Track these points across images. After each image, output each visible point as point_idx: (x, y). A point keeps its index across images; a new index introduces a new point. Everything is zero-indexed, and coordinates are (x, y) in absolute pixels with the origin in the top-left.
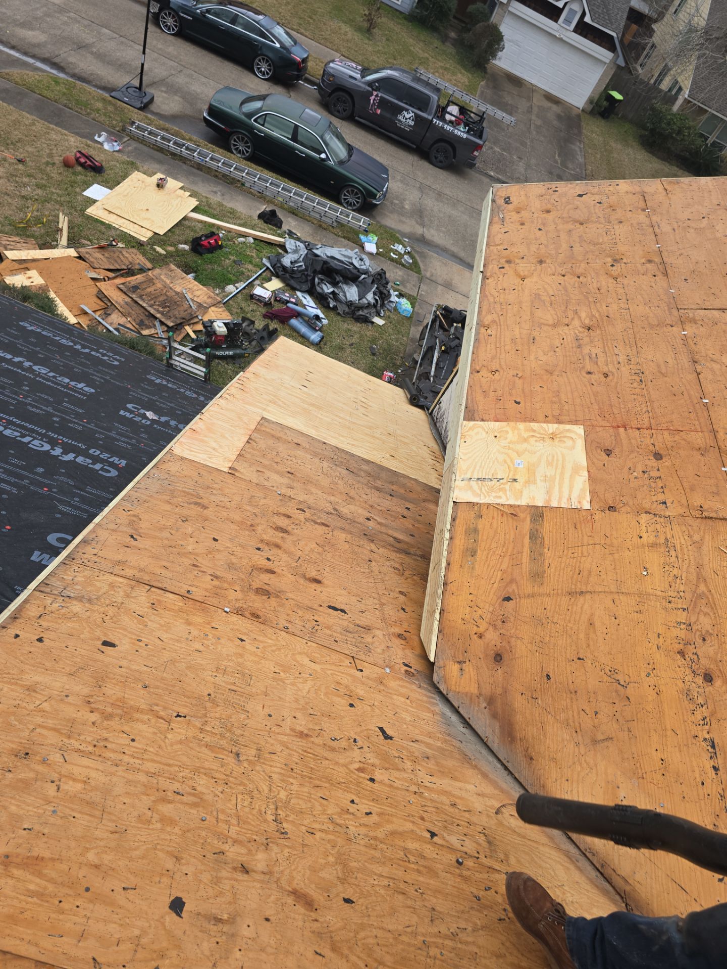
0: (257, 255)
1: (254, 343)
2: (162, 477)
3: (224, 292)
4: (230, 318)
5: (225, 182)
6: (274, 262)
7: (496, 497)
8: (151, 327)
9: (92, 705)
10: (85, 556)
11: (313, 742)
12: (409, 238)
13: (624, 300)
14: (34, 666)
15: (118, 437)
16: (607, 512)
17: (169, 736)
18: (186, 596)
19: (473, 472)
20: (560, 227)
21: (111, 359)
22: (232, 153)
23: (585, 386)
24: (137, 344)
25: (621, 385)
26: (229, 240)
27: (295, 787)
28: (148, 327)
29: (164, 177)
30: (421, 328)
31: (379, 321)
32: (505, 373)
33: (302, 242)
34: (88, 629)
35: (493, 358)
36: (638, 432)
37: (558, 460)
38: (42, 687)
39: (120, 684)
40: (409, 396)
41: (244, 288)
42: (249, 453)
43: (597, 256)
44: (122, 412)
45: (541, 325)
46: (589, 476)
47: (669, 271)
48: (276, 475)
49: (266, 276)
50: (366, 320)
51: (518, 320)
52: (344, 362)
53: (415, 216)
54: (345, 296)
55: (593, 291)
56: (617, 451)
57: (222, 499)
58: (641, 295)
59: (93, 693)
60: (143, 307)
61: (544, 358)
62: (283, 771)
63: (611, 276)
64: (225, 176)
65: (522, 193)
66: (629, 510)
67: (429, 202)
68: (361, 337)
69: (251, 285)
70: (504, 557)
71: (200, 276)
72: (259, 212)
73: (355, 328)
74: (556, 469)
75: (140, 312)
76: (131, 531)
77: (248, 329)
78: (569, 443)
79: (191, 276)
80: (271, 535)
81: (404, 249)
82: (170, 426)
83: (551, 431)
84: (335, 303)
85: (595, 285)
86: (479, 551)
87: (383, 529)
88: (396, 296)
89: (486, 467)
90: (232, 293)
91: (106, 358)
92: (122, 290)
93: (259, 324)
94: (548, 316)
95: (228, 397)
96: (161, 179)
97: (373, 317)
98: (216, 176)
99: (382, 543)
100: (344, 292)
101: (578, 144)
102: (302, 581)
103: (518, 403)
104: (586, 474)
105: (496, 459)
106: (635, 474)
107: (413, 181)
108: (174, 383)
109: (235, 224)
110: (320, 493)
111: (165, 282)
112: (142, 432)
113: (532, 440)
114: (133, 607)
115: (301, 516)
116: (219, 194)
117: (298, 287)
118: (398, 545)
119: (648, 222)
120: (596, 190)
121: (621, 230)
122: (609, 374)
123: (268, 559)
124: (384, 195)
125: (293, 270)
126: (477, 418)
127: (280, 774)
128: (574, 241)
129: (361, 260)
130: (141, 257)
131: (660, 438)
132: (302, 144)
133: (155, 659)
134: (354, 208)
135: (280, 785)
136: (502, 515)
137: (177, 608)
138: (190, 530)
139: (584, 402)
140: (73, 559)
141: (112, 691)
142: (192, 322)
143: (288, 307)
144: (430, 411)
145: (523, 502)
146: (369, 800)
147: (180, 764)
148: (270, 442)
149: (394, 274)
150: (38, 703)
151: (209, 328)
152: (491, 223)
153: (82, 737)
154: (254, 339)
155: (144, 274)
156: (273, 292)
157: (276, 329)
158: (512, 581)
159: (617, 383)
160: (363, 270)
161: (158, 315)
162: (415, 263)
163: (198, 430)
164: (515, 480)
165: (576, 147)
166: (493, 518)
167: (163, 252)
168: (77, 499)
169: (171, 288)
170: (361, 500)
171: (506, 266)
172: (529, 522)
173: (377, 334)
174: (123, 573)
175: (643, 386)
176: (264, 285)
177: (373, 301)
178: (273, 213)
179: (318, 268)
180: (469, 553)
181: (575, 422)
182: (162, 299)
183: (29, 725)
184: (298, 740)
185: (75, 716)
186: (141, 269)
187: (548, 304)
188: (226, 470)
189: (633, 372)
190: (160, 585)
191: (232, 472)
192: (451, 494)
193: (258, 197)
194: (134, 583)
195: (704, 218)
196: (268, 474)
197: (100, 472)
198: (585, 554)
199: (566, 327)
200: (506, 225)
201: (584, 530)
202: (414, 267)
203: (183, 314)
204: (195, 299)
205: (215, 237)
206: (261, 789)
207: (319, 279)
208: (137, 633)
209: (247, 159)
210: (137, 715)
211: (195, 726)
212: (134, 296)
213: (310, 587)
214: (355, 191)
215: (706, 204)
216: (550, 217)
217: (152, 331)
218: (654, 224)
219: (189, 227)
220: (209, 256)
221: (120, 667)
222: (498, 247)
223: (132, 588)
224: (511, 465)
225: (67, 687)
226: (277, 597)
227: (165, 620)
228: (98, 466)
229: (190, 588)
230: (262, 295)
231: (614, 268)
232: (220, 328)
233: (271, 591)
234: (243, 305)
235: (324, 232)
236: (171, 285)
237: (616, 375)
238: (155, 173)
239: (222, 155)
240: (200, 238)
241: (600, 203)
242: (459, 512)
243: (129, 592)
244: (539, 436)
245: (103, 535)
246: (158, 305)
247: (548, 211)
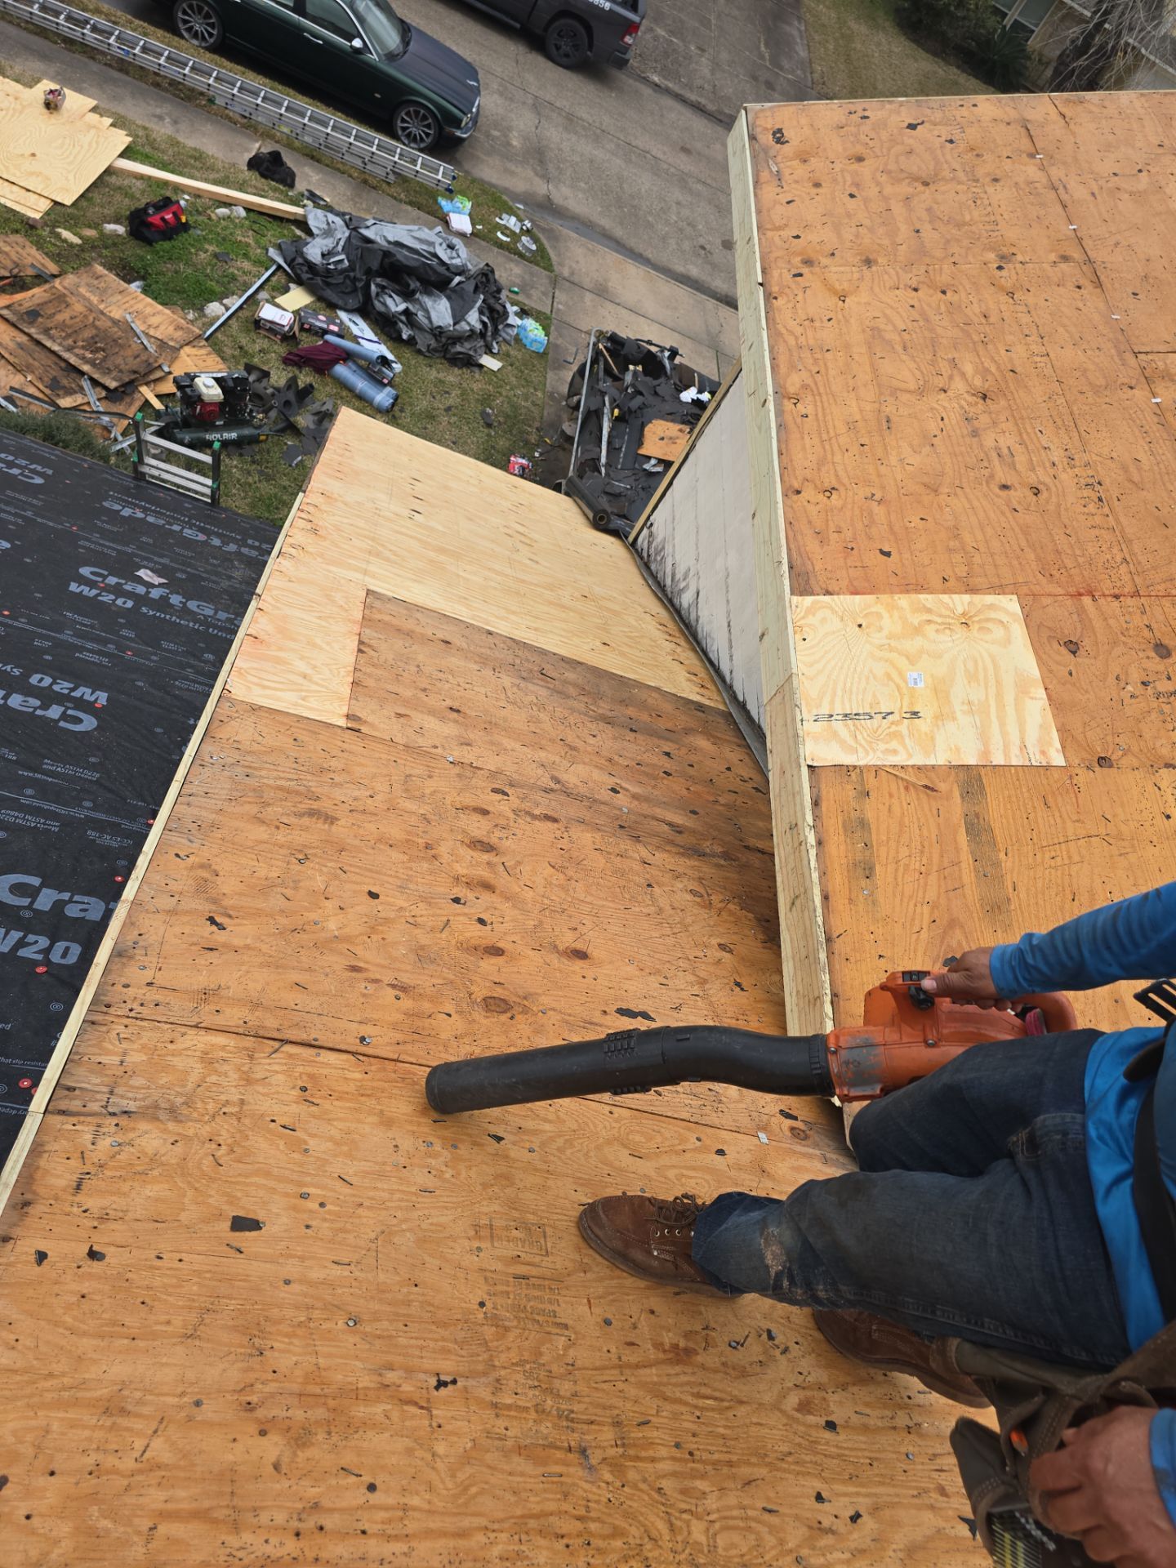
0: (257, 242)
1: (273, 414)
2: (230, 760)
3: (205, 316)
4: (222, 366)
5: (174, 95)
6: (291, 256)
7: (887, 751)
8: (76, 392)
9: (260, 1413)
10: (131, 991)
11: (703, 1367)
12: (525, 204)
13: (1034, 338)
14: (102, 1337)
15: (78, 642)
16: (1097, 769)
17: (440, 1449)
18: (360, 1053)
19: (832, 702)
20: (888, 190)
21: (27, 472)
22: (182, 37)
23: (1003, 513)
24: (58, 428)
25: (1066, 510)
26: (199, 213)
27: (711, 1503)
28: (70, 392)
29: (58, 87)
30: (568, 375)
31: (491, 363)
32: (850, 493)
33: (338, 214)
34: (190, 1193)
35: (821, 462)
36: (1116, 603)
37: (985, 669)
38: (138, 1395)
39: (299, 1332)
40: (591, 515)
41: (241, 307)
42: (370, 675)
43: (969, 248)
44: (74, 587)
45: (895, 391)
46: (1049, 698)
47: (1102, 278)
48: (431, 719)
49: (279, 281)
50: (469, 363)
51: (851, 382)
52: (440, 442)
53: (531, 161)
54: (429, 318)
55: (976, 320)
56: (1087, 643)
57: (356, 793)
58: (1064, 326)
59: (252, 1376)
60: (54, 353)
61: (915, 460)
62: (677, 1467)
63: (1002, 288)
64: (173, 83)
65: (803, 121)
66: (1136, 763)
67: (554, 134)
68: (464, 393)
69: (252, 301)
70: (928, 874)
71: (154, 286)
72: (248, 156)
73: (451, 378)
74: (986, 688)
75: (49, 363)
76: (207, 908)
77: (259, 387)
78: (998, 633)
79: (135, 287)
80: (471, 864)
81: (519, 224)
82: (172, 606)
83: (960, 610)
84: (410, 332)
85: (976, 308)
86: (878, 868)
87: (645, 808)
88: (516, 314)
89: (854, 690)
90: (218, 318)
91: (15, 471)
92: (6, 320)
93: (279, 377)
94: (903, 371)
95: (293, 551)
96: (51, 92)
97: (481, 355)
98: (157, 85)
99: (655, 841)
100: (427, 311)
101: (796, 23)
102: (554, 959)
103: (888, 554)
104: (1042, 693)
105: (871, 671)
106: (1129, 688)
107: (522, 92)
108: (158, 514)
109: (206, 181)
110: (517, 746)
111: (88, 300)
112: (122, 626)
113: (930, 630)
114: (267, 1106)
115: (502, 807)
116: (168, 120)
117: (340, 303)
118: (679, 839)
119: (1044, 180)
120: (938, 115)
121: (1000, 195)
122: (1040, 487)
123: (481, 921)
124: (475, 120)
125: (328, 270)
126: (817, 589)
127: (674, 1474)
128: (919, 219)
129: (451, 247)
130: (33, 251)
131: (1158, 611)
132: (314, 20)
133: (350, 1238)
134: (422, 145)
135: (684, 1506)
136: (907, 788)
137: (351, 1088)
138: (319, 882)
139: (1008, 548)
140: (108, 1006)
141: (289, 1356)
142: (152, 377)
143: (326, 342)
144: (631, 539)
145: (940, 758)
146: (844, 1482)
147: (483, 1522)
148: (399, 643)
149: (508, 272)
150: (139, 1444)
151: (188, 390)
152: (756, 183)
153: (264, 1518)
154: (272, 408)
155: (47, 286)
156: (296, 313)
157: (311, 386)
158: (952, 923)
159: (1059, 505)
160: (457, 267)
161: (86, 368)
162: (541, 250)
163: (261, 635)
164: (915, 714)
165: (794, 29)
166: (891, 796)
167: (76, 240)
168: (29, 792)
169: (102, 313)
170: (589, 749)
171: (805, 270)
172: (958, 800)
173: (491, 388)
174: (219, 1020)
175: (1106, 510)
176: (278, 300)
177: (478, 326)
178: (276, 157)
179: (375, 265)
180: (860, 871)
181: (999, 589)
182: (87, 334)
183: (136, 1521)
184: (678, 1369)
185: (231, 1457)
186: (38, 277)
187: (899, 348)
188: (342, 722)
189: (1083, 482)
190: (303, 1036)
191: (355, 725)
192: (801, 751)
193: (243, 126)
194: (249, 1042)
195: (1140, 171)
196: (419, 718)
197: (62, 724)
198: (1076, 858)
199: (943, 395)
200: (786, 188)
201: (1063, 809)
202: (540, 258)
203: (134, 364)
204: (152, 332)
205: (174, 208)
206: (654, 1534)
207: (377, 285)
208: (295, 1177)
209: (214, 49)
210: (361, 1411)
211: (480, 1401)
212: (32, 331)
213: (574, 972)
214: (423, 113)
215: (1139, 145)
216: (866, 170)
217: (78, 399)
218: (1057, 183)
219: (120, 188)
220: (166, 245)
221: (287, 1282)
222: (782, 233)
223: (251, 1057)
224: (902, 685)
225: (190, 1375)
226: (526, 1011)
227: (340, 1125)
228: (55, 712)
229: (366, 1030)
230: (277, 320)
231: (1004, 273)
232: (209, 389)
233: (512, 999)
234: (244, 340)
235: (374, 193)
236: (102, 307)
237: (1054, 489)
238: (38, 81)
239: (162, 42)
240: (144, 210)
241: (951, 141)
242: (823, 786)
243: (245, 1069)
244: (939, 620)
245: (154, 928)
246: (83, 347)
247: (860, 159)
